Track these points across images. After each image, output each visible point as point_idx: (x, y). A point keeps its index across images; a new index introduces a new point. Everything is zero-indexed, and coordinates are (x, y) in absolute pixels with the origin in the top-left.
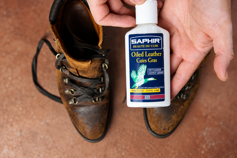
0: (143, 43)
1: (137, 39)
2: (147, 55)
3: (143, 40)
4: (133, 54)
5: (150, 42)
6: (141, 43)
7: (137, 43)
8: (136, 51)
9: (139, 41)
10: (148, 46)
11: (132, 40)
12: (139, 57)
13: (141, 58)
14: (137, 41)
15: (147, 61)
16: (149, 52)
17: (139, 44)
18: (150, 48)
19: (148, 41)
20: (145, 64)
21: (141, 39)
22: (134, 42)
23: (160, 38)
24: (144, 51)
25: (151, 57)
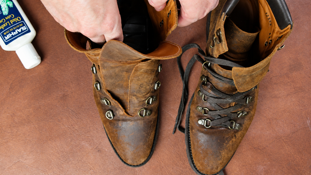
0: (16, 30)
1: (22, 31)
2: (8, 23)
3: (17, 33)
4: (19, 19)
5: (11, 33)
6: (17, 30)
7: (20, 28)
8: (18, 22)
9: (20, 30)
10: (11, 30)
11: (26, 29)
12: (14, 18)
13: (11, 19)
14: (22, 30)
15: (5, 19)
16: (8, 26)
17: (18, 28)
18: (9, 30)
19: (13, 34)
20: (6, 16)
21: (19, 33)
22: (24, 28)
23: (6, 40)
24: (11, 25)
25: (4, 23)
